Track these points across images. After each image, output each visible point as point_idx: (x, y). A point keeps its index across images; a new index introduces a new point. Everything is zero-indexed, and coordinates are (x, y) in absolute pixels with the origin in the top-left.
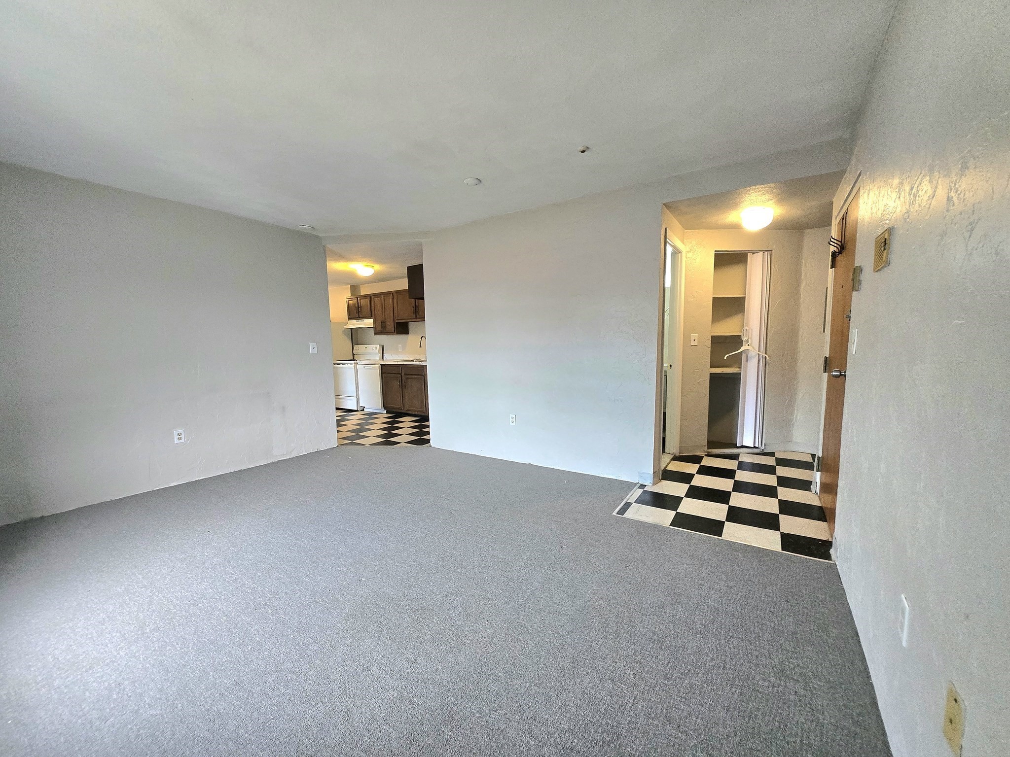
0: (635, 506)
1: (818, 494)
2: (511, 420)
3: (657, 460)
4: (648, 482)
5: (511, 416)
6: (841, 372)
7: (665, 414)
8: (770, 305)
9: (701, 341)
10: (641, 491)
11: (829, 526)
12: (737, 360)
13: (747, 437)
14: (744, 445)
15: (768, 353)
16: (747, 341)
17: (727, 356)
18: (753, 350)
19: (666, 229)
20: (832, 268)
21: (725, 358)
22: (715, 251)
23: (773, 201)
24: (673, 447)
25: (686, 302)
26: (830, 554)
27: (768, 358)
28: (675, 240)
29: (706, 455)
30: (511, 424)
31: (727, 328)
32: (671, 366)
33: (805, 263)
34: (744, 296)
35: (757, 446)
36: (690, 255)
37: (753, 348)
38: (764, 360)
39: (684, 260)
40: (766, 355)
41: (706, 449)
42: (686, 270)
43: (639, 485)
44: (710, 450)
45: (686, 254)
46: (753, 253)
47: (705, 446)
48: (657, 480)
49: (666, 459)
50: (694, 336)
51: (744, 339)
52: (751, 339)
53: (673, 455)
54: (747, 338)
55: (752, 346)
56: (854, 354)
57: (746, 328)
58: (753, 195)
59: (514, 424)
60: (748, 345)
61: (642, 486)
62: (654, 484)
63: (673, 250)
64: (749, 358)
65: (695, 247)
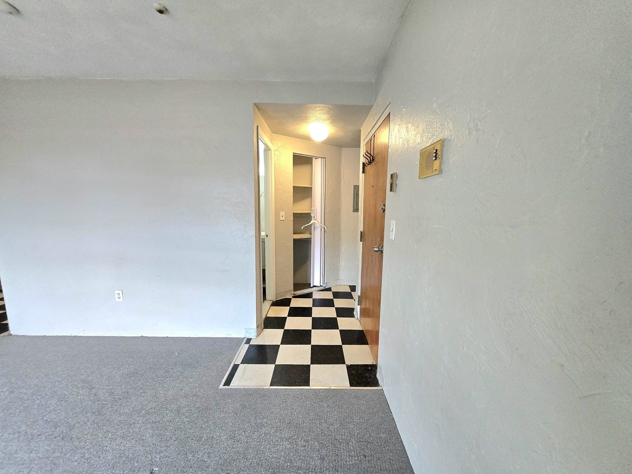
0: (242, 367)
1: (359, 319)
2: (117, 296)
3: (259, 310)
4: (252, 334)
5: (117, 292)
6: (379, 248)
7: (264, 271)
8: (326, 193)
9: (287, 217)
10: (247, 346)
11: (371, 350)
12: (309, 230)
13: (316, 279)
14: (314, 285)
15: (326, 225)
16: (314, 217)
17: (303, 227)
18: (318, 223)
19: (257, 126)
20: (363, 173)
21: (302, 229)
22: (293, 153)
23: (329, 121)
24: (271, 296)
25: (276, 188)
26: (378, 379)
27: (326, 228)
28: (265, 138)
29: (293, 297)
30: (117, 300)
31: (302, 208)
32: (267, 236)
33: (343, 169)
34: (311, 186)
35: (321, 285)
36: (277, 153)
37: (318, 221)
38: (324, 229)
39: (273, 156)
40: (325, 226)
41: (293, 292)
42: (275, 164)
43: (245, 340)
44: (296, 292)
45: (274, 152)
46: (316, 158)
47: (292, 290)
48: (260, 330)
49: (267, 305)
50: (282, 213)
51: (313, 215)
52: (316, 215)
53: (272, 301)
54: (314, 215)
55: (317, 221)
56: (393, 240)
57: (313, 208)
58: (318, 112)
59: (121, 300)
60: (315, 220)
61: (249, 340)
62: (258, 335)
63: (265, 147)
64: (315, 227)
65: (280, 148)
